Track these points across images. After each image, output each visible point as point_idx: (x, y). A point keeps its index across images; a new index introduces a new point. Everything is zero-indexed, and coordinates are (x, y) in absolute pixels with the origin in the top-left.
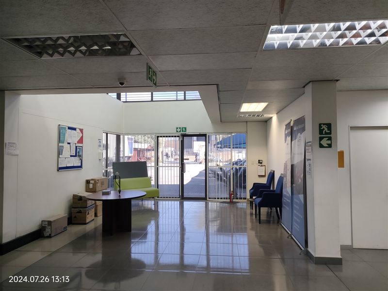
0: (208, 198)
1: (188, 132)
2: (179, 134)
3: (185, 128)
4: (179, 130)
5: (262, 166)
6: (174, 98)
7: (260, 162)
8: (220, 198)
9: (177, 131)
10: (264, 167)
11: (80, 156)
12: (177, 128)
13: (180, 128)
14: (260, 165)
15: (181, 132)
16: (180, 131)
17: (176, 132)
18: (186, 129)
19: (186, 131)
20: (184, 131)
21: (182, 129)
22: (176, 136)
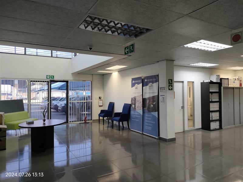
0: (69, 122)
1: (55, 79)
2: (48, 80)
3: (53, 76)
4: (48, 77)
5: (101, 100)
6: (35, 54)
7: (100, 98)
8: (72, 121)
9: (47, 78)
10: (102, 101)
12: (47, 76)
13: (49, 76)
15: (50, 79)
16: (49, 78)
17: (46, 78)
19: (54, 78)
20: (52, 78)
21: (51, 76)
22: (46, 82)
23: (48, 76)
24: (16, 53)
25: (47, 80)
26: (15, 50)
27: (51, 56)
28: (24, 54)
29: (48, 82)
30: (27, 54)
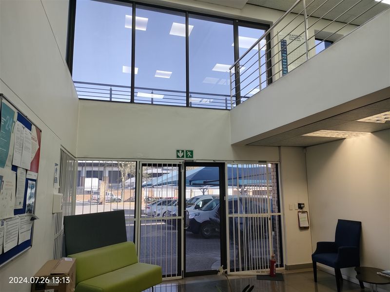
1: (196, 158)
2: (181, 161)
3: (192, 152)
4: (180, 154)
5: (303, 212)
7: (300, 206)
9: (178, 156)
10: (306, 214)
11: (30, 211)
12: (178, 151)
13: (183, 151)
14: (301, 211)
15: (185, 158)
16: (183, 157)
17: (175, 157)
18: (192, 154)
19: (192, 157)
20: (190, 157)
21: (186, 153)
22: (175, 165)
23: (180, 152)
24: (113, 100)
25: (177, 162)
26: (111, 94)
27: (185, 105)
28: (129, 101)
29: (179, 166)
30: (135, 101)
